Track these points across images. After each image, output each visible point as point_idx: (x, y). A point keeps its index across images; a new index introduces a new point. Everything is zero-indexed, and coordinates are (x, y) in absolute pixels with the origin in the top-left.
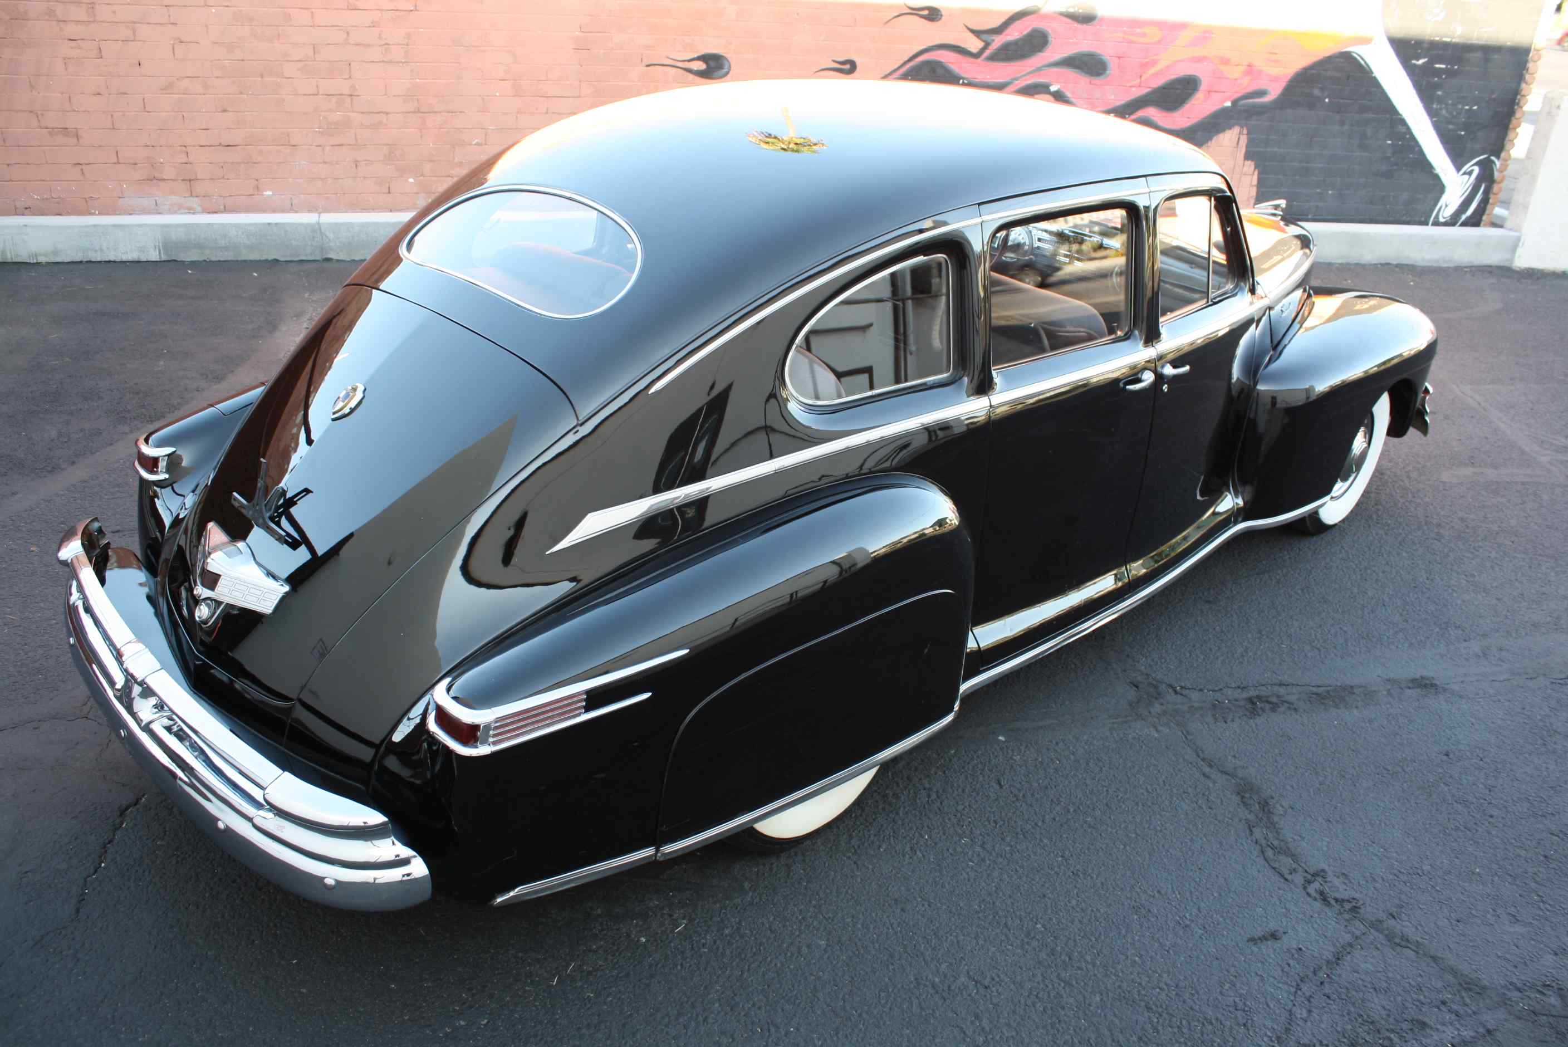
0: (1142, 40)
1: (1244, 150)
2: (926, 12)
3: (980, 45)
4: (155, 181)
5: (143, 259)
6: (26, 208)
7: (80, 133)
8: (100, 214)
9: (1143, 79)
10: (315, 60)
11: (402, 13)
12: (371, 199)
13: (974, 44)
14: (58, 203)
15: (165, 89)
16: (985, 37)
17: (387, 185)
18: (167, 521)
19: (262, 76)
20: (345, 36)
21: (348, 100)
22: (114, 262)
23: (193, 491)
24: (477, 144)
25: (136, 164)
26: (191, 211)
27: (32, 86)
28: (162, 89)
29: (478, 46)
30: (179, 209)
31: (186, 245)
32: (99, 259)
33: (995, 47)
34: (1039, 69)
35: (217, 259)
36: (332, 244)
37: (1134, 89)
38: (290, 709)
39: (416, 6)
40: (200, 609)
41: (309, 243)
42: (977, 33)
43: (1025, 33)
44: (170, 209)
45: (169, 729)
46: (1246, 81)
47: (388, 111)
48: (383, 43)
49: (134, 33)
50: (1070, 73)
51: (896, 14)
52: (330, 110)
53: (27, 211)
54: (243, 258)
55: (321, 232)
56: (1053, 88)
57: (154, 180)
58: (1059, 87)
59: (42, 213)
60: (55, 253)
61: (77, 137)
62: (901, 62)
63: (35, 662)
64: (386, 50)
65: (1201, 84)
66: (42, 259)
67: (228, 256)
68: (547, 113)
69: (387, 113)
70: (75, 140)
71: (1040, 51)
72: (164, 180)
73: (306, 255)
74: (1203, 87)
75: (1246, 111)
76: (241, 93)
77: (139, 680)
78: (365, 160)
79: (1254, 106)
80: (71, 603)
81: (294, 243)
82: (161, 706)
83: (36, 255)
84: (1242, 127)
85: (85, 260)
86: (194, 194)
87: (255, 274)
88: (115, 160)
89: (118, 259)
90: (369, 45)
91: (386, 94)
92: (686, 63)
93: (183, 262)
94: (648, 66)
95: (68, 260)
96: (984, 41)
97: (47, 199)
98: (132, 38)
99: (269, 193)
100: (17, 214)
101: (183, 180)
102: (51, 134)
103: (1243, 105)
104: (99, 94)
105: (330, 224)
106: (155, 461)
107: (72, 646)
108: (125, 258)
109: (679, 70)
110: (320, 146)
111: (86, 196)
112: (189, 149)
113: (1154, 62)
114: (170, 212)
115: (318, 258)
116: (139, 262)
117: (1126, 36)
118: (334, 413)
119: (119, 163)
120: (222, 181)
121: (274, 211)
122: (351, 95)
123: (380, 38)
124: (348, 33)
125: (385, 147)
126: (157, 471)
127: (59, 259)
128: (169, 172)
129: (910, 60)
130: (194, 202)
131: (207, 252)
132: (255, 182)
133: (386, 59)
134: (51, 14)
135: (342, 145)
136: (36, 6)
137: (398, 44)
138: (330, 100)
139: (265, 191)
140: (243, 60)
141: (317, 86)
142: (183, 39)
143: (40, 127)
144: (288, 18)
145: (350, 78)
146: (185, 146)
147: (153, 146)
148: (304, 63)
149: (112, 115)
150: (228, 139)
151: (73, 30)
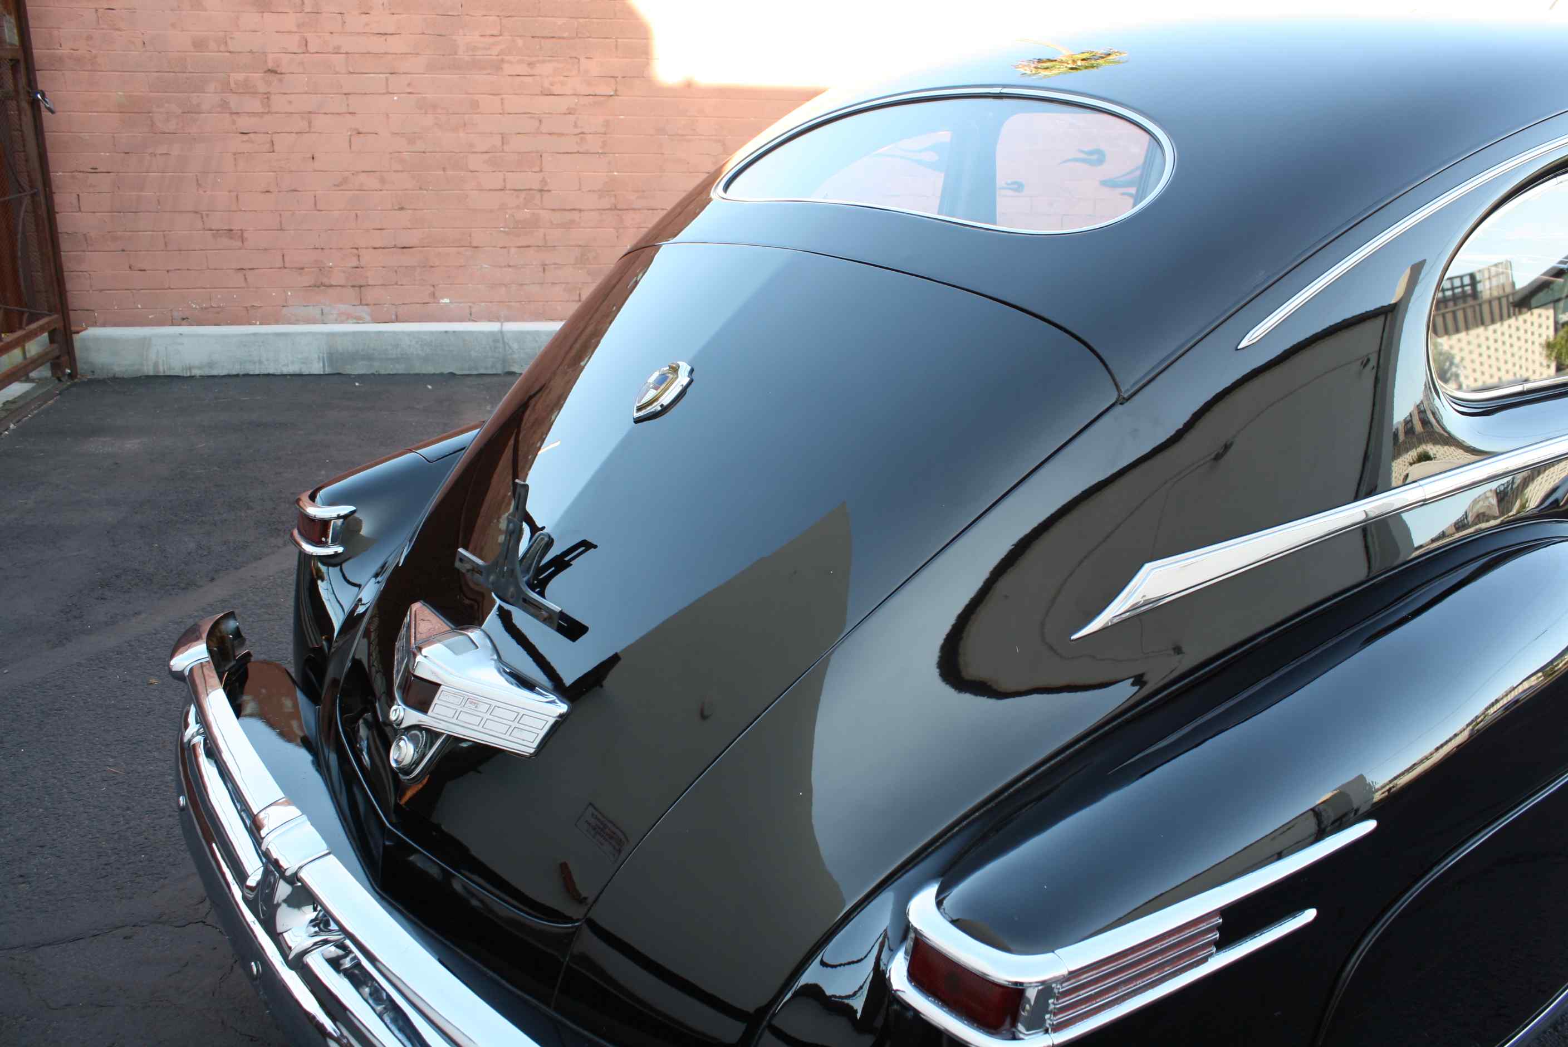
4: (323, 288)
5: (305, 371)
6: (183, 319)
7: (245, 235)
8: (261, 324)
10: (503, 151)
11: (602, 98)
12: (559, 308)
14: (218, 313)
15: (338, 186)
17: (578, 292)
18: (337, 621)
19: (444, 169)
20: (537, 123)
21: (538, 195)
22: (273, 375)
23: (376, 575)
25: (302, 269)
26: (359, 320)
27: (199, 185)
28: (335, 185)
29: (683, 135)
30: (348, 318)
31: (353, 357)
32: (257, 372)
35: (387, 372)
36: (516, 356)
38: (570, 937)
39: (616, 91)
40: (399, 747)
41: (490, 354)
44: (336, 320)
45: (334, 963)
47: (582, 208)
48: (579, 131)
49: (310, 127)
52: (518, 207)
53: (184, 322)
54: (417, 371)
55: (504, 343)
57: (319, 286)
59: (200, 323)
60: (211, 365)
61: (242, 238)
63: (140, 834)
64: (582, 139)
66: (197, 372)
67: (400, 369)
69: (580, 210)
70: (239, 244)
72: (331, 286)
73: (486, 368)
76: (421, 189)
77: (288, 873)
78: (555, 264)
80: (186, 740)
81: (473, 354)
82: (324, 921)
83: (190, 369)
85: (241, 373)
86: (364, 302)
87: (430, 387)
88: (282, 266)
89: (278, 372)
90: (563, 134)
91: (580, 190)
93: (349, 375)
95: (224, 372)
97: (206, 308)
98: (307, 130)
99: (446, 300)
100: (173, 324)
101: (353, 286)
102: (214, 236)
104: (268, 192)
105: (514, 332)
106: (325, 523)
107: (183, 809)
108: (285, 370)
110: (505, 247)
111: (247, 305)
112: (362, 252)
114: (337, 321)
115: (499, 372)
116: (300, 375)
118: (639, 409)
119: (285, 268)
120: (396, 286)
121: (450, 320)
122: (541, 191)
123: (576, 126)
124: (540, 122)
125: (577, 248)
126: (326, 542)
127: (214, 373)
128: (338, 278)
130: (363, 311)
131: (376, 364)
132: (432, 289)
133: (581, 150)
134: (224, 106)
135: (529, 246)
136: (209, 98)
137: (595, 133)
138: (518, 197)
139: (442, 298)
140: (424, 152)
141: (504, 180)
142: (361, 130)
143: (204, 229)
144: (475, 105)
145: (541, 171)
146: (357, 249)
147: (322, 249)
148: (491, 154)
149: (280, 215)
150: (405, 239)
151: (244, 123)
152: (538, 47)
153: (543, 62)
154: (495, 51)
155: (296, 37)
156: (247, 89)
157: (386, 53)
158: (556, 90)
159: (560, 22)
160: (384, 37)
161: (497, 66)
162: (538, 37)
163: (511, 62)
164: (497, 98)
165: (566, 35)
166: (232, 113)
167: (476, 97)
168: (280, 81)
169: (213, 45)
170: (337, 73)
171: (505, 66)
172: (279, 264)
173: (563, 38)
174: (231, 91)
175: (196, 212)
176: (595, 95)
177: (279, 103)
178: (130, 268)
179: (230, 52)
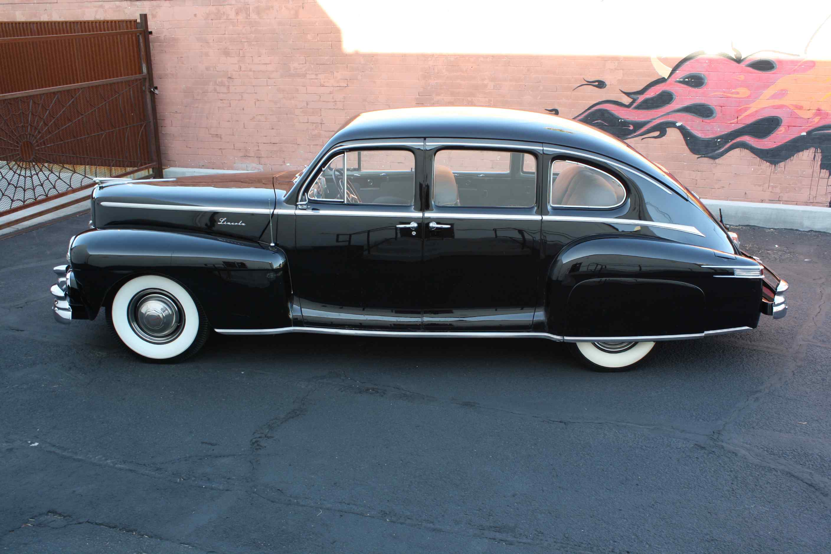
0: (734, 96)
1: (819, 163)
2: (597, 84)
3: (630, 100)
4: (247, 157)
7: (222, 136)
8: (227, 169)
9: (739, 119)
10: (307, 108)
11: (343, 88)
13: (626, 100)
14: (213, 164)
16: (633, 96)
19: (287, 114)
21: (320, 125)
25: (240, 150)
27: (207, 118)
28: (251, 120)
29: (373, 102)
30: (255, 169)
33: (639, 102)
34: (668, 114)
37: (733, 125)
39: (348, 85)
42: (628, 94)
43: (657, 94)
44: (250, 169)
46: (817, 119)
48: (335, 100)
49: (242, 97)
50: (688, 116)
51: (579, 85)
52: (313, 130)
53: (203, 167)
56: (678, 124)
58: (682, 123)
61: (221, 138)
62: (583, 111)
64: (336, 104)
65: (782, 122)
70: (220, 140)
71: (668, 103)
72: (250, 157)
74: (784, 122)
75: (819, 138)
76: (279, 122)
79: (824, 135)
84: (816, 148)
86: (260, 163)
90: (329, 102)
96: (632, 98)
97: (211, 162)
98: (241, 99)
99: (288, 164)
100: (199, 168)
101: (257, 157)
102: (212, 136)
103: (816, 135)
104: (229, 121)
110: (309, 145)
111: (223, 162)
112: (259, 144)
113: (746, 109)
117: (725, 94)
119: (234, 149)
120: (271, 158)
122: (321, 123)
123: (333, 98)
124: (320, 97)
128: (252, 154)
129: (589, 109)
130: (260, 167)
132: (284, 159)
133: (335, 108)
134: (215, 90)
135: (317, 145)
136: (211, 87)
137: (340, 101)
138: (313, 125)
139: (287, 163)
140: (280, 108)
141: (308, 119)
142: (259, 99)
143: (209, 134)
144: (297, 90)
145: (321, 116)
146: (258, 143)
147: (247, 143)
148: (303, 109)
149: (233, 130)
150: (273, 141)
151: (222, 96)
152: (319, 68)
153: (321, 74)
154: (304, 69)
155: (237, 66)
156: (222, 84)
157: (266, 71)
158: (326, 84)
159: (326, 58)
160: (266, 65)
161: (304, 76)
162: (319, 64)
163: (309, 74)
164: (305, 88)
165: (329, 63)
166: (217, 93)
167: (297, 87)
168: (233, 81)
169: (212, 69)
170: (251, 78)
171: (307, 75)
172: (233, 148)
173: (328, 64)
174: (217, 85)
175: (207, 128)
176: (340, 87)
177: (232, 89)
178: (187, 147)
179: (217, 71)
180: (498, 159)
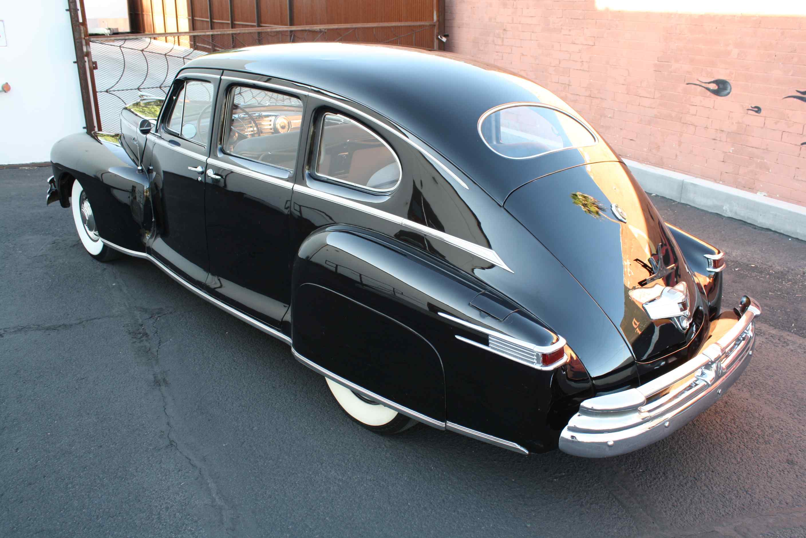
11: (590, 46)
20: (570, 56)
21: (567, 87)
24: (610, 117)
29: (615, 65)
39: (594, 43)
47: (580, 94)
48: (581, 60)
49: (512, 50)
64: (582, 64)
68: (639, 105)
69: (580, 96)
90: (577, 61)
92: (707, 84)
94: (687, 84)
109: (703, 88)
122: (569, 85)
123: (581, 58)
133: (582, 69)
134: (494, 42)
136: (491, 38)
137: (587, 62)
138: (561, 86)
140: (538, 64)
141: (559, 79)
142: (524, 54)
144: (553, 47)
145: (569, 76)
151: (497, 48)
152: (572, 23)
153: (573, 29)
154: (560, 24)
155: (511, 18)
156: (499, 36)
157: (532, 24)
158: (576, 42)
160: (532, 18)
161: (560, 31)
162: (573, 19)
163: (564, 29)
164: (559, 44)
165: (581, 18)
166: (495, 45)
167: (553, 43)
168: (506, 33)
169: (493, 20)
170: (519, 31)
171: (563, 31)
173: (579, 19)
174: (495, 36)
176: (588, 45)
177: (505, 42)
179: (497, 23)
180: (731, 151)
